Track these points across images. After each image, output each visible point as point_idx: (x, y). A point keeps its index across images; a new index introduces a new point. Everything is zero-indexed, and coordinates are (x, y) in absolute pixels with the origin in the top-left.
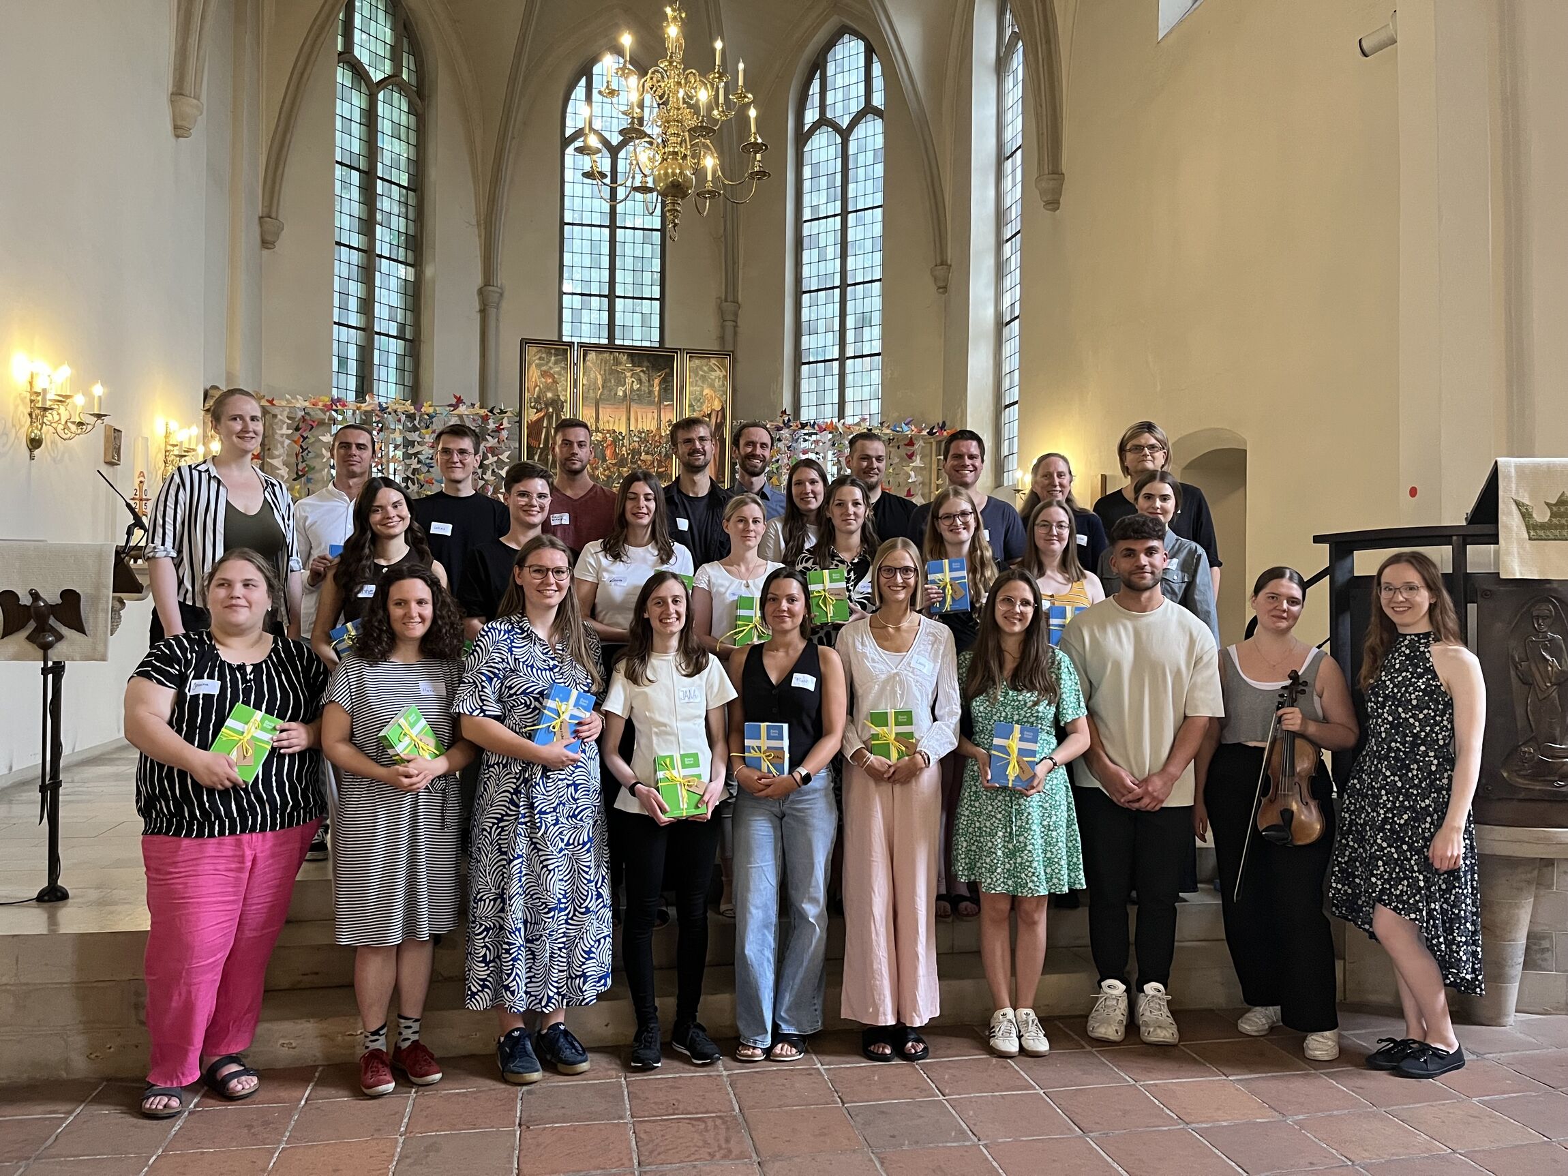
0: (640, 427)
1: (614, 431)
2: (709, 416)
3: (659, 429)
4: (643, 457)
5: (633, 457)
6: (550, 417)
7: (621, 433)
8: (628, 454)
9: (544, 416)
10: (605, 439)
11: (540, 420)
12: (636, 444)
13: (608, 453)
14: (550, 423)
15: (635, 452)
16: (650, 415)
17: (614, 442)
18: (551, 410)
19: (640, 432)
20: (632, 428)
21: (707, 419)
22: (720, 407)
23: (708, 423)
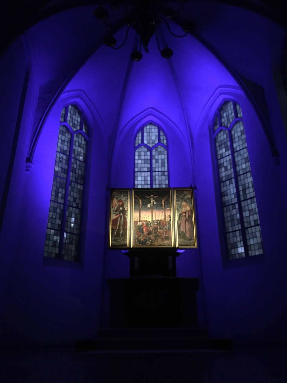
0: (157, 218)
1: (147, 221)
2: (185, 213)
3: (165, 219)
4: (159, 230)
5: (155, 231)
6: (121, 217)
7: (149, 222)
8: (153, 230)
9: (119, 217)
10: (143, 224)
11: (117, 218)
12: (156, 226)
13: (144, 229)
14: (121, 219)
15: (156, 229)
16: (161, 214)
17: (147, 225)
18: (121, 214)
19: (157, 221)
20: (154, 219)
21: (184, 214)
22: (190, 209)
23: (185, 216)
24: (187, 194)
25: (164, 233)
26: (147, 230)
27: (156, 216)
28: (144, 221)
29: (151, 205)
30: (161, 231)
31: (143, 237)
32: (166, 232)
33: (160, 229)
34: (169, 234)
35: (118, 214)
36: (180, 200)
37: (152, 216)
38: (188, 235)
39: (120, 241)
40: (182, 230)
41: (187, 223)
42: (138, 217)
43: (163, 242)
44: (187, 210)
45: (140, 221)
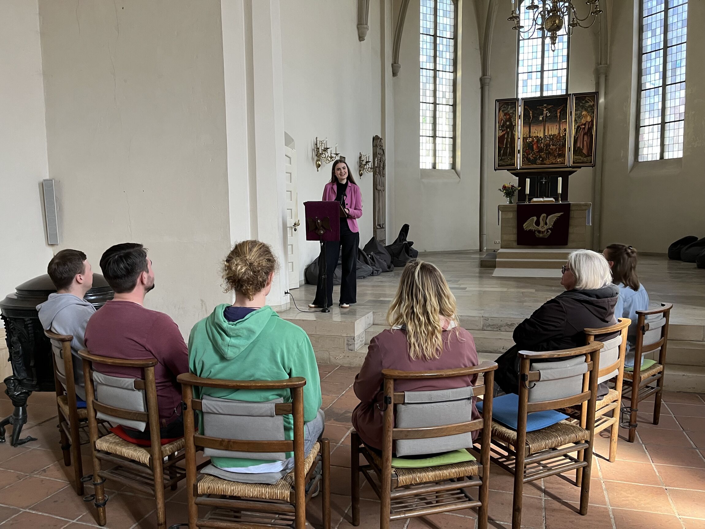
0: (550, 133)
1: (538, 137)
2: (585, 124)
3: (559, 133)
4: (551, 147)
5: (546, 148)
6: (508, 133)
7: (541, 137)
8: (544, 147)
9: (505, 133)
11: (504, 135)
12: (548, 141)
13: (535, 147)
14: (508, 136)
15: (548, 145)
16: (555, 127)
17: (537, 142)
18: (508, 130)
19: (550, 136)
20: (546, 134)
21: (584, 126)
22: (590, 120)
23: (584, 128)
24: (588, 101)
25: (557, 150)
26: (538, 147)
27: (548, 130)
28: (535, 137)
29: (543, 118)
30: (554, 147)
31: (533, 155)
32: (559, 149)
33: (553, 145)
34: (563, 151)
35: (504, 130)
36: (580, 109)
37: (544, 130)
38: (585, 151)
39: (508, 160)
40: (579, 146)
41: (586, 137)
42: (528, 133)
43: (555, 160)
44: (586, 122)
45: (530, 137)
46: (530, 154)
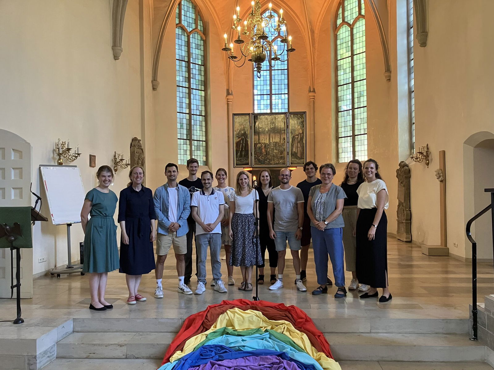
0: (274, 140)
1: (265, 143)
3: (280, 141)
6: (243, 140)
7: (267, 143)
8: (270, 151)
10: (262, 146)
12: (273, 147)
13: (263, 150)
14: (243, 142)
15: (272, 150)
16: (277, 136)
17: (265, 147)
18: (243, 137)
19: (274, 143)
20: (271, 141)
21: (297, 137)
22: (302, 132)
23: (298, 138)
24: (300, 118)
25: (279, 153)
26: (265, 151)
27: (272, 138)
28: (263, 143)
29: (268, 129)
30: (277, 151)
31: (262, 157)
32: (281, 153)
34: (283, 154)
35: (240, 137)
37: (270, 138)
38: (299, 155)
39: (243, 160)
40: (294, 151)
41: (299, 144)
42: (257, 140)
43: (278, 161)
44: (299, 133)
45: (259, 143)
46: (260, 156)
